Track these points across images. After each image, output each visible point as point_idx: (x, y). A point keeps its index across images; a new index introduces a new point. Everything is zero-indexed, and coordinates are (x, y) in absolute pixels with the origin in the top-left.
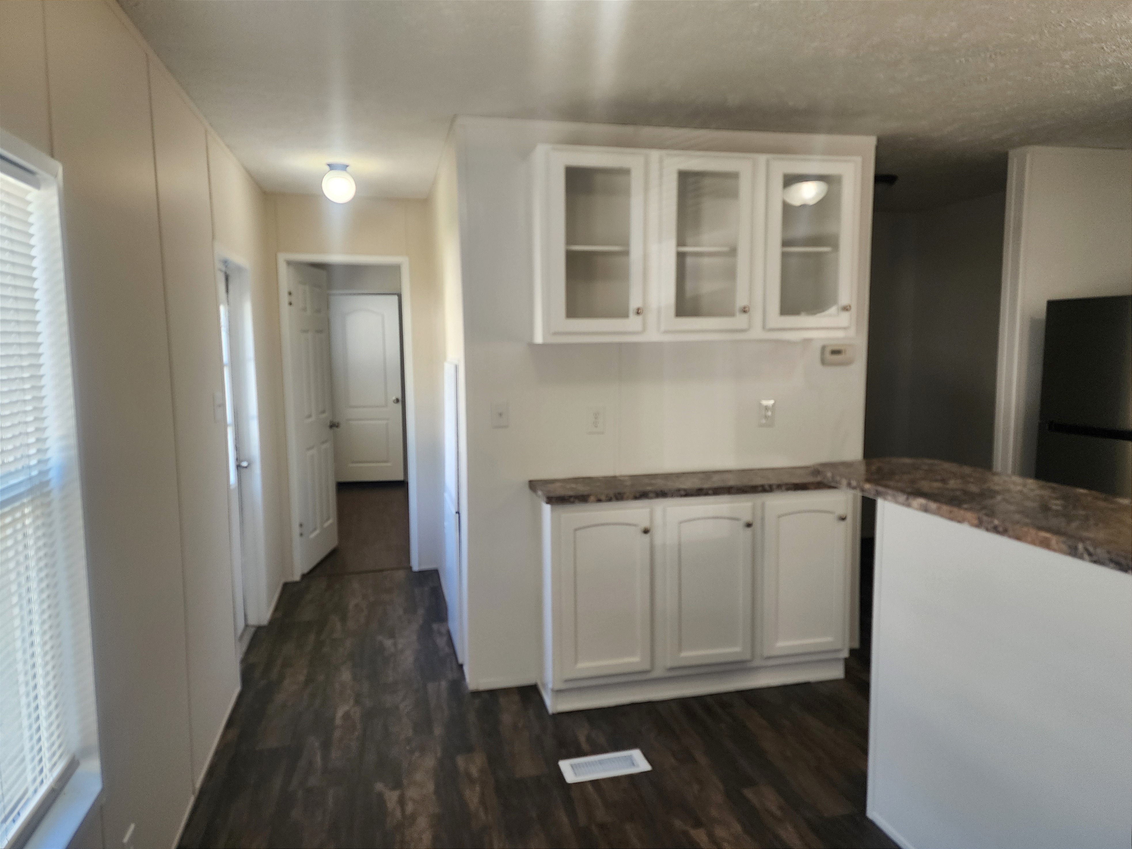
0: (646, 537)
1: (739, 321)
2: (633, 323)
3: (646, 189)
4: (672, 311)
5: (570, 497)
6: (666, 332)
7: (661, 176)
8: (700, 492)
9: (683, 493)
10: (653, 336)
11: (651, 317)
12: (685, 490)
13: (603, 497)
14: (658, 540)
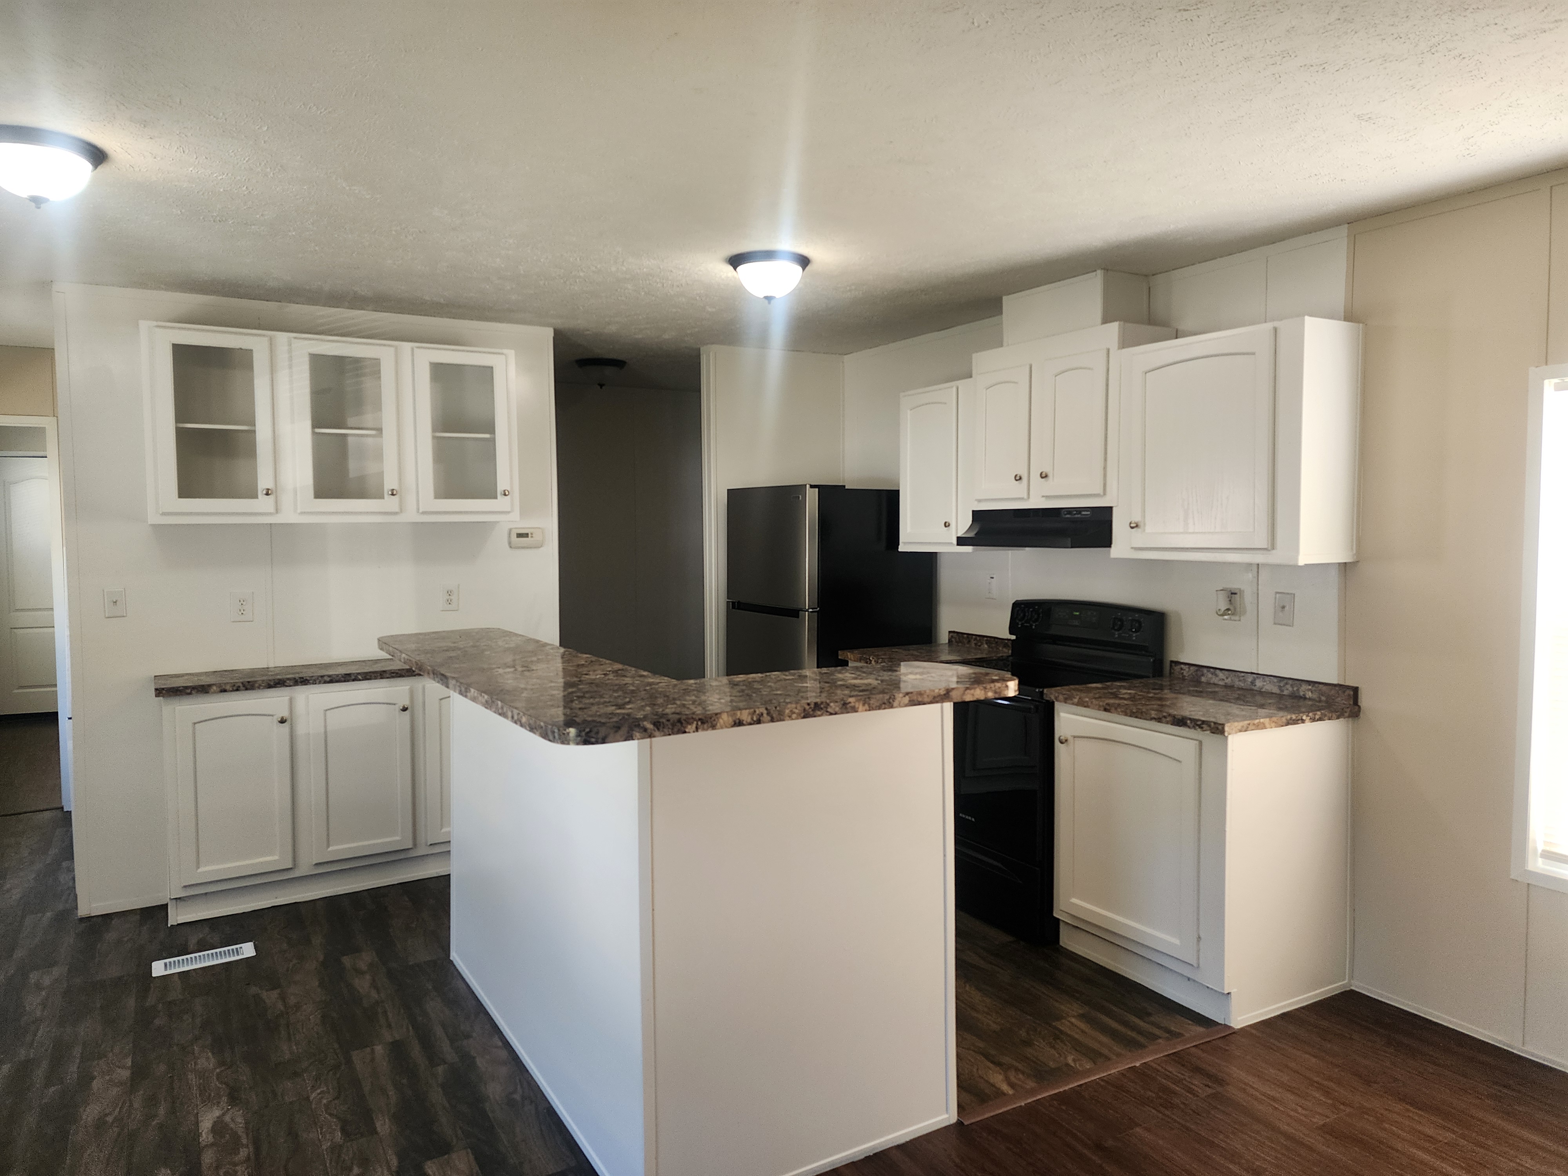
0: (285, 728)
1: (389, 503)
2: (263, 504)
3: (273, 370)
4: (311, 492)
5: (186, 688)
6: (302, 513)
7: (291, 359)
8: (347, 678)
9: (328, 679)
10: (289, 516)
11: (286, 500)
12: (329, 676)
13: (228, 687)
14: (301, 729)
